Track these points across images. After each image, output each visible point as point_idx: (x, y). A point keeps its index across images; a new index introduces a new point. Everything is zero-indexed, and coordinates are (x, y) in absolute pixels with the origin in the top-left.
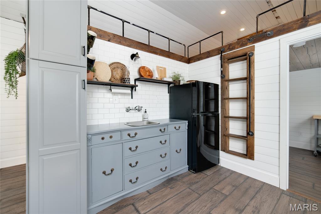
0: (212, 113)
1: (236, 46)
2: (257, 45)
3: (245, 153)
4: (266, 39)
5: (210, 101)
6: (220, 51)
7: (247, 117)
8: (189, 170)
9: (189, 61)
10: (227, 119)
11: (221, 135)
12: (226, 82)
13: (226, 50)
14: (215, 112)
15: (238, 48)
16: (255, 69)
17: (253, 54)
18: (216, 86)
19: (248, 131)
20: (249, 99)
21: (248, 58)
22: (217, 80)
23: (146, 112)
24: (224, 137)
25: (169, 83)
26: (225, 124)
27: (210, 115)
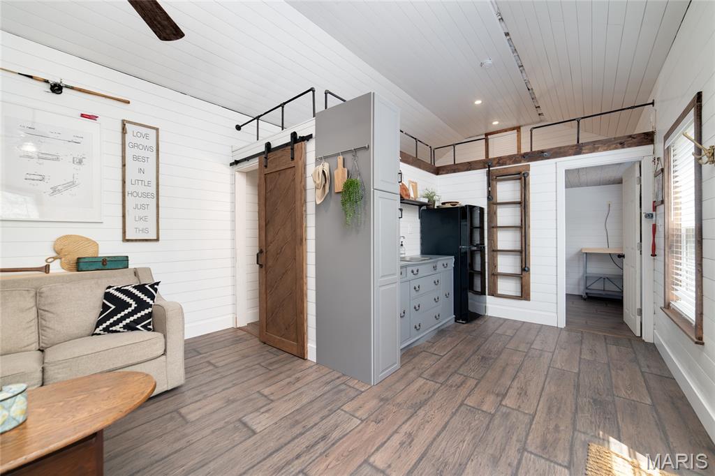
0: (477, 245)
1: (508, 162)
2: (532, 164)
3: (519, 294)
4: (542, 160)
5: (475, 230)
6: (486, 164)
7: (522, 250)
8: (456, 321)
9: (438, 171)
10: (495, 253)
11: (488, 274)
12: (495, 206)
13: (494, 164)
14: (481, 244)
15: (509, 164)
16: (531, 191)
17: (528, 174)
18: (482, 210)
19: (524, 266)
20: (523, 228)
21: (522, 177)
22: (482, 202)
23: (402, 245)
24: (493, 277)
25: (421, 205)
26: (494, 260)
27: (475, 248)
